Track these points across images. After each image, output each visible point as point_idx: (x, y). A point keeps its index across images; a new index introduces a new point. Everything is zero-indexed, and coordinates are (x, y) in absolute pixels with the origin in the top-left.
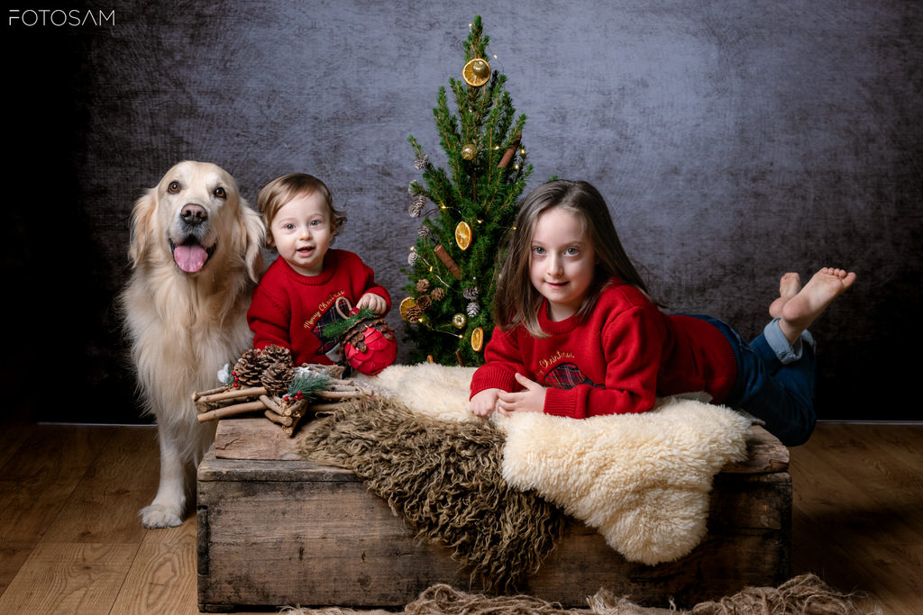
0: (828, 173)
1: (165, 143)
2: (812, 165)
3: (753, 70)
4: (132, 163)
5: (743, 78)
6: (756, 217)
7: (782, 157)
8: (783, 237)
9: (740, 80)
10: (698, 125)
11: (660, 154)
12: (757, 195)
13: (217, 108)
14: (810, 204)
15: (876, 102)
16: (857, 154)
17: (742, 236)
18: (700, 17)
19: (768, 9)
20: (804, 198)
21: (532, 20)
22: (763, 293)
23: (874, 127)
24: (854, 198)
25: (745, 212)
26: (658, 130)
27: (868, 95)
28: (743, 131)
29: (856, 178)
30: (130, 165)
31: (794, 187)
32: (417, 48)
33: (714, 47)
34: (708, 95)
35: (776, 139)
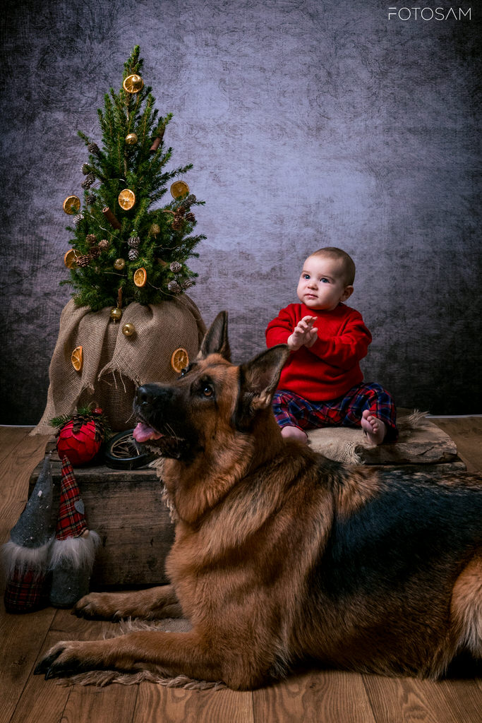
0: (447, 252)
1: (32, 240)
2: (437, 247)
3: (397, 192)
4: (11, 253)
5: (391, 196)
6: (404, 281)
7: (418, 243)
8: (422, 293)
9: (389, 197)
10: (365, 225)
11: (342, 243)
12: (404, 267)
13: (66, 219)
14: (438, 271)
15: (473, 209)
16: (464, 240)
17: (396, 292)
18: (364, 161)
19: (405, 157)
20: (433, 268)
21: (263, 164)
22: (412, 329)
23: (473, 224)
24: (465, 268)
25: (397, 277)
26: (340, 228)
27: (468, 206)
28: (393, 228)
29: (465, 255)
30: (9, 255)
31: (427, 261)
32: (192, 182)
33: (373, 179)
34: (371, 206)
35: (414, 232)
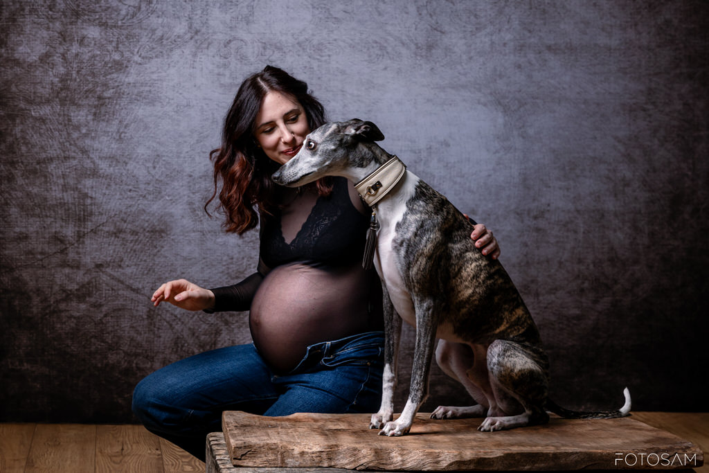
0: (594, 211)
1: (74, 198)
2: (581, 205)
3: (531, 132)
4: (48, 214)
5: (523, 137)
6: (538, 248)
7: (557, 199)
8: (560, 263)
9: (521, 138)
10: (490, 176)
11: (460, 199)
12: (538, 230)
13: (114, 170)
14: (580, 237)
15: (629, 155)
16: (616, 196)
17: (528, 263)
18: (489, 91)
19: (542, 84)
20: (576, 232)
21: (358, 96)
22: (546, 308)
23: (628, 175)
24: (615, 231)
25: (529, 243)
26: (458, 180)
27: (622, 149)
28: (525, 180)
29: (616, 215)
30: (47, 216)
31: (567, 223)
33: (500, 114)
34: (497, 152)
35: (551, 185)
